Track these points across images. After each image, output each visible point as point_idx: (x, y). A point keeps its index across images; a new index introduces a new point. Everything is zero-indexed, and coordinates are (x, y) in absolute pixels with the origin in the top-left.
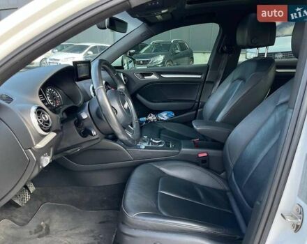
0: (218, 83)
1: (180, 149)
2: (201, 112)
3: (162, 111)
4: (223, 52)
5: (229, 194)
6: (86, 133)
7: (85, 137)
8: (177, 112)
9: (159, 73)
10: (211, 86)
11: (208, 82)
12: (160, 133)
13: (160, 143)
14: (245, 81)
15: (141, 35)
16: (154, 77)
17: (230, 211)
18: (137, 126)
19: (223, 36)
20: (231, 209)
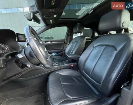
0: (68, 44)
1: (64, 65)
2: (64, 52)
3: (53, 53)
4: (69, 35)
5: (82, 77)
6: (24, 66)
7: (24, 68)
8: (57, 53)
9: (51, 41)
10: (66, 44)
11: (65, 44)
12: (54, 60)
13: (56, 64)
14: (78, 42)
15: (44, 29)
16: (49, 43)
17: (86, 84)
18: (50, 59)
19: (69, 30)
20: (86, 83)
